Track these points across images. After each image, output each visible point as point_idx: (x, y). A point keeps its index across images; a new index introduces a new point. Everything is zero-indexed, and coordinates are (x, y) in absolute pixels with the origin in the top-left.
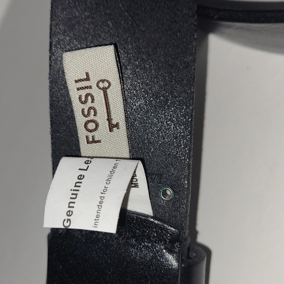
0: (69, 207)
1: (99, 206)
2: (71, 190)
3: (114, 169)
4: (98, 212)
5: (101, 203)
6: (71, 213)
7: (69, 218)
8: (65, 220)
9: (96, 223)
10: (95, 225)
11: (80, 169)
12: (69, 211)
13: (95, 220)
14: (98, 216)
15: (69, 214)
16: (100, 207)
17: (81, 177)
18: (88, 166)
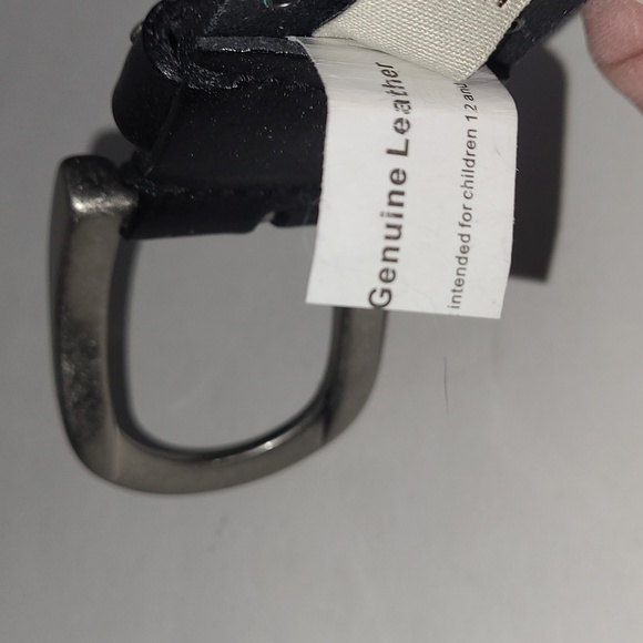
0: (385, 259)
1: (460, 258)
2: (382, 215)
3: (471, 151)
4: (461, 272)
5: (464, 250)
6: (391, 276)
7: (386, 286)
8: (374, 291)
9: (456, 299)
10: (454, 302)
11: (390, 152)
12: (386, 270)
13: (454, 291)
14: (459, 283)
15: (387, 276)
16: (463, 261)
17: (398, 177)
18: (407, 142)
